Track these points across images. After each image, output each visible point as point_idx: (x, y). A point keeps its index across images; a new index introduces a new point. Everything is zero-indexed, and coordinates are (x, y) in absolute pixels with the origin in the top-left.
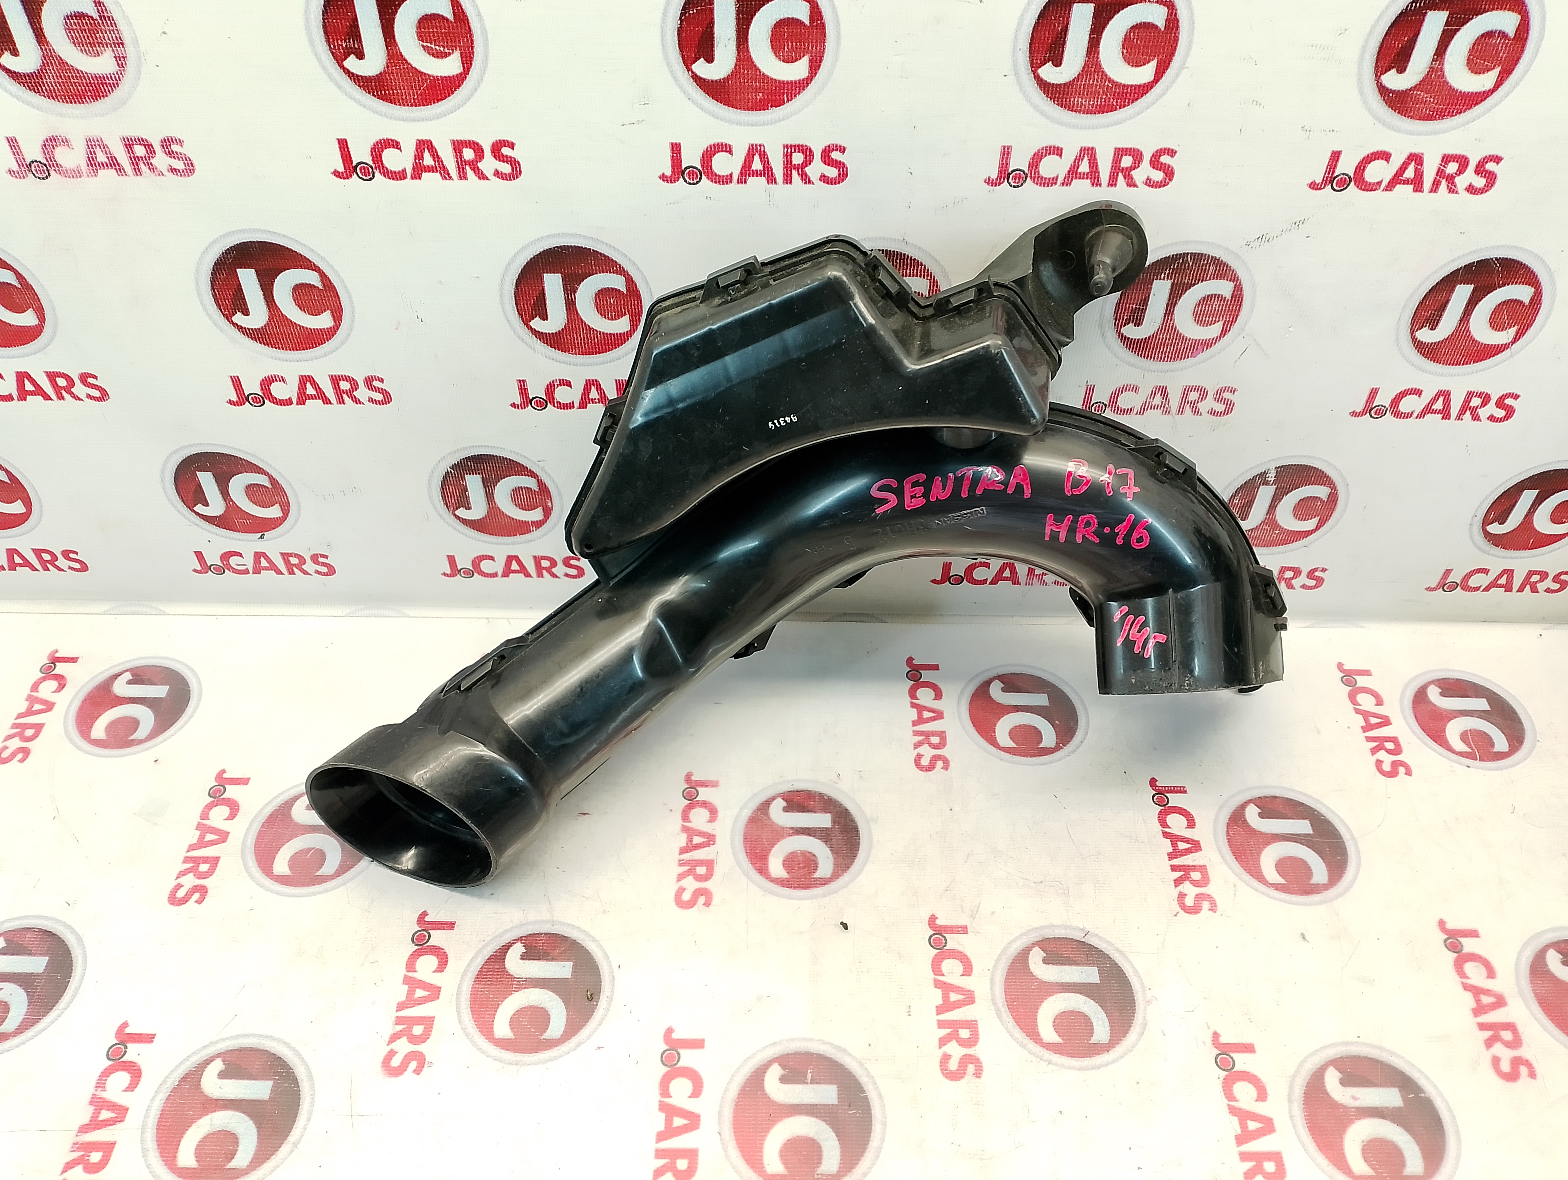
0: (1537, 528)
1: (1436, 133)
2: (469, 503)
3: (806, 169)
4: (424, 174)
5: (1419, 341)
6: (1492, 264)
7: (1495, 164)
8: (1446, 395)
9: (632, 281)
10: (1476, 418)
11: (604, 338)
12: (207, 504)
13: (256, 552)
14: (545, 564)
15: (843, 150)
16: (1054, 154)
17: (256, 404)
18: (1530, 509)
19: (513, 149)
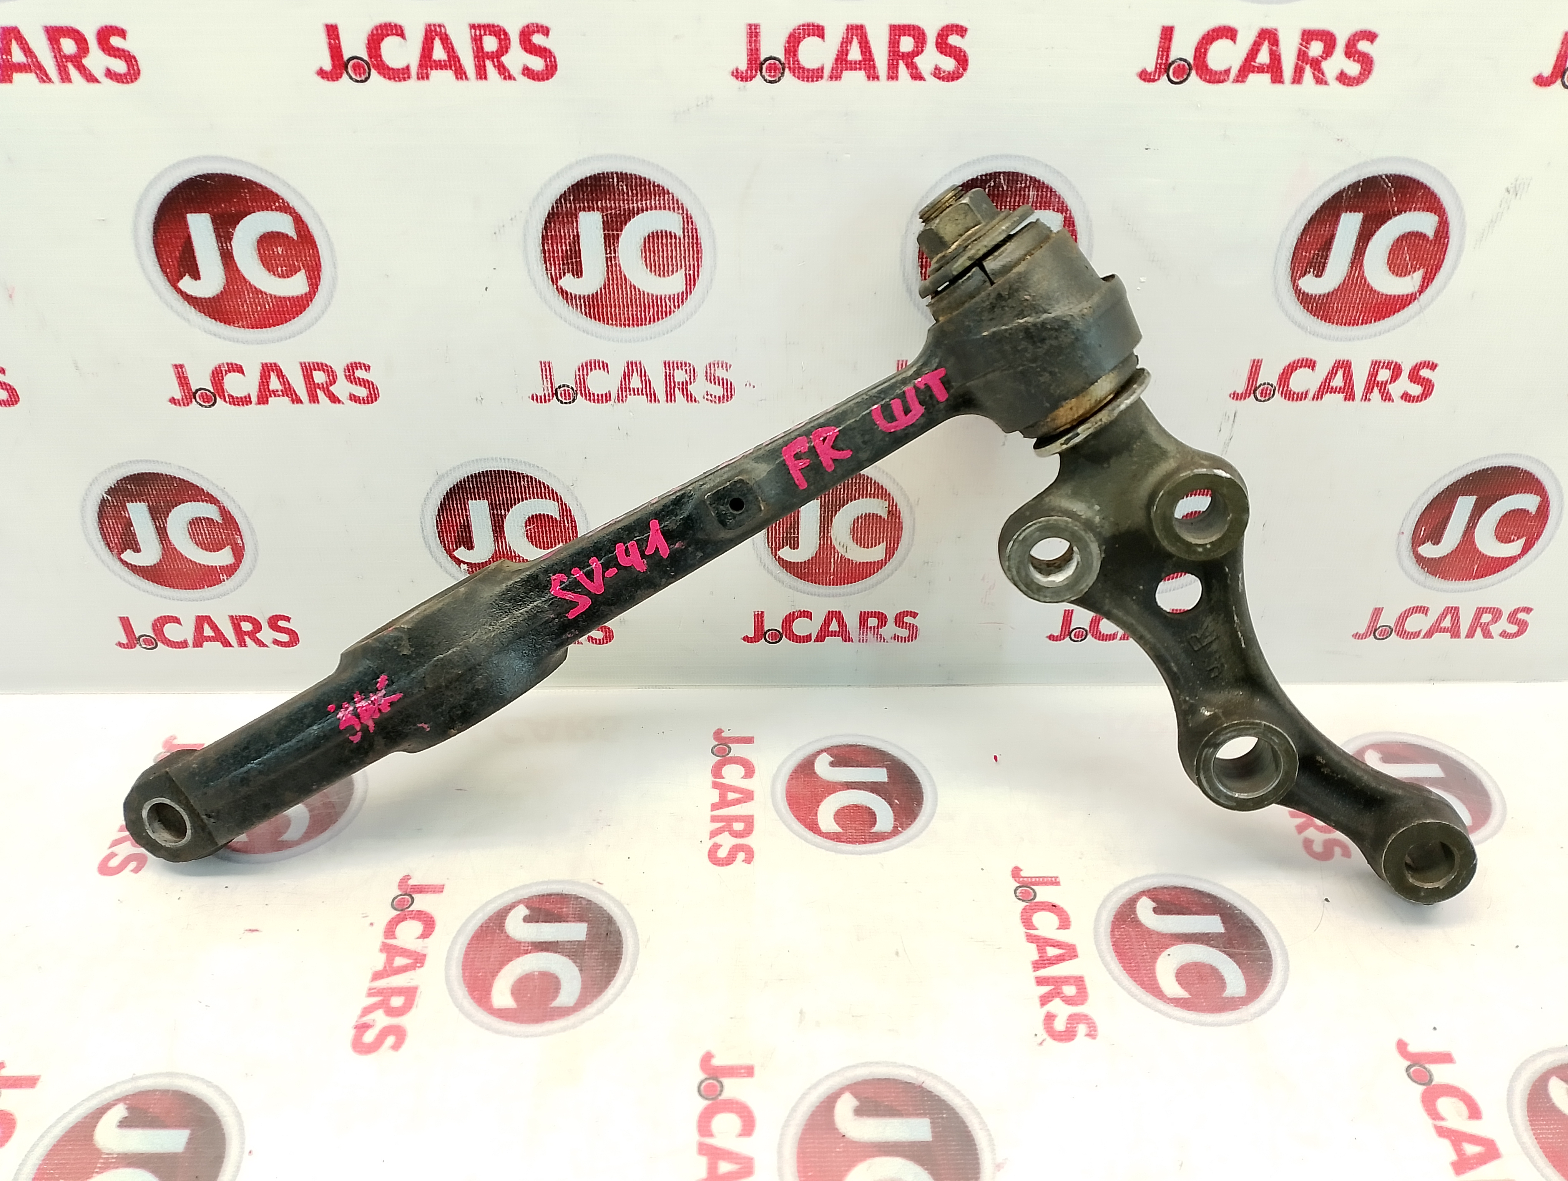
0: (1480, 549)
2: (137, 543)
5: (1304, 292)
6: (1382, 182)
7: (1369, 43)
8: (1344, 366)
9: (303, 221)
10: (1387, 397)
11: (278, 304)
14: (247, 627)
15: (546, 31)
16: (814, 35)
18: (1469, 523)
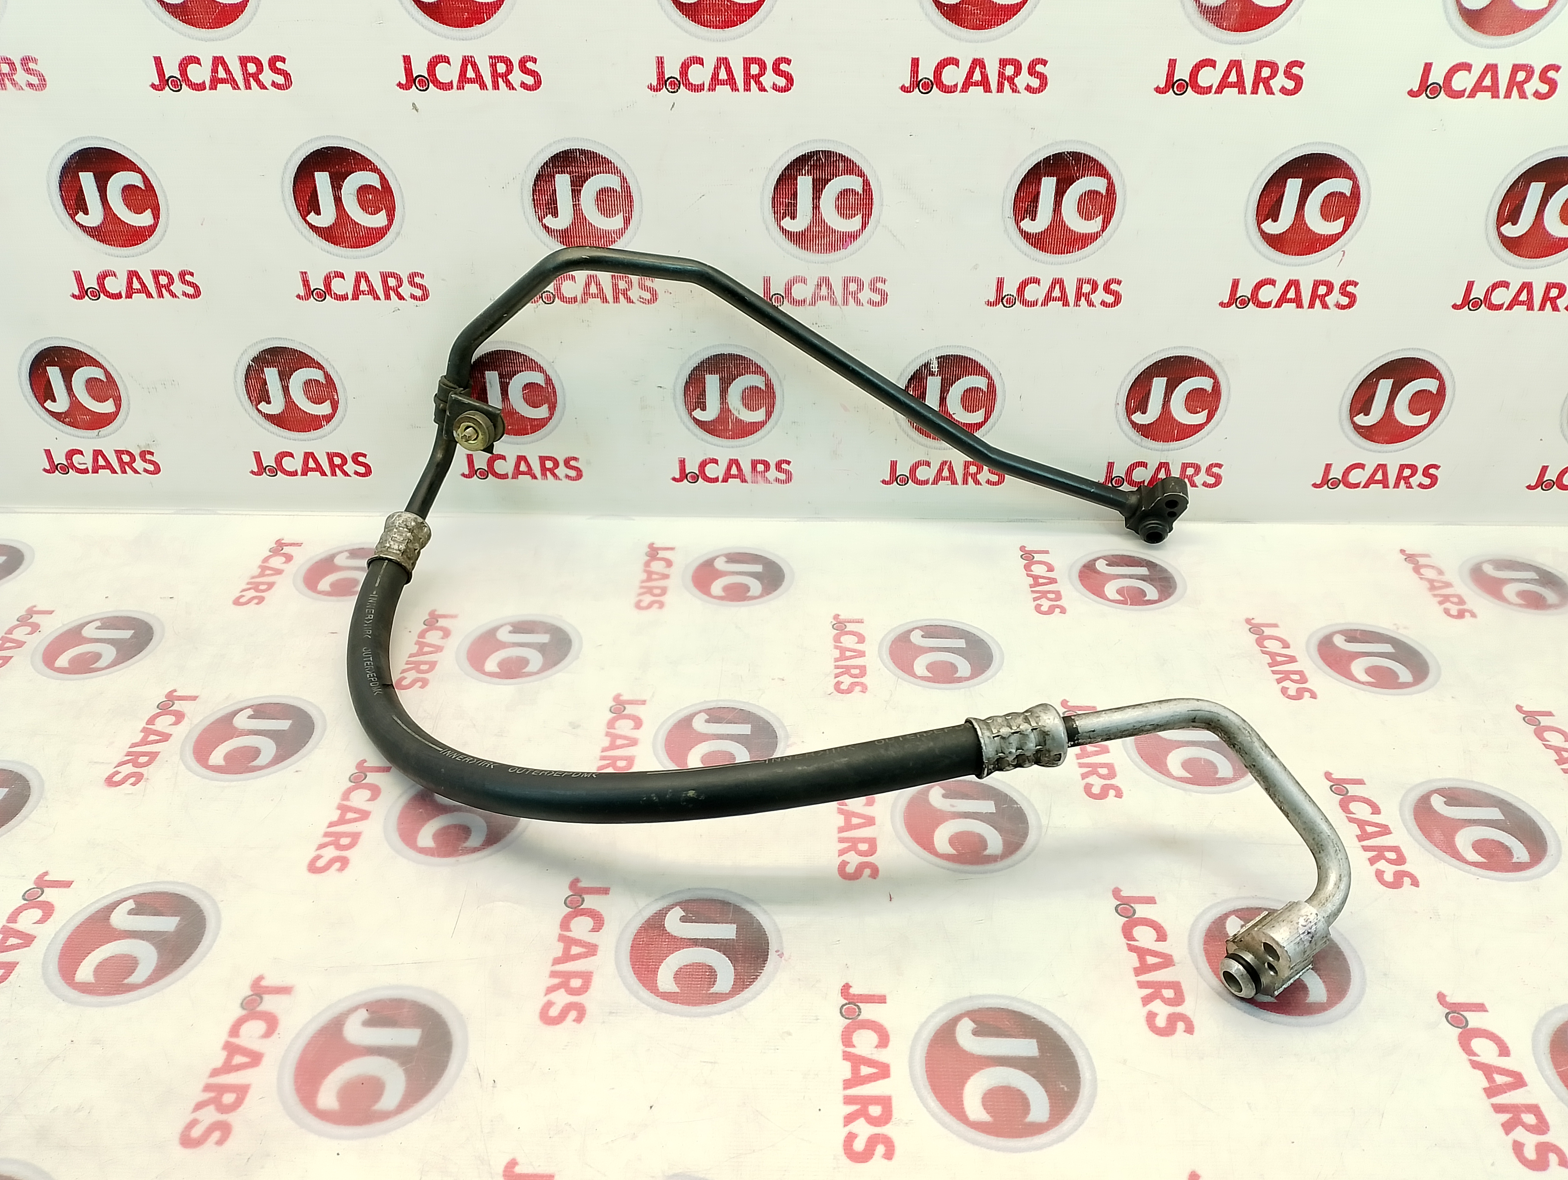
1: (988, 40)
3: (509, 77)
4: (219, 85)
12: (54, 400)
13: (94, 451)
17: (93, 298)
19: (284, 63)
